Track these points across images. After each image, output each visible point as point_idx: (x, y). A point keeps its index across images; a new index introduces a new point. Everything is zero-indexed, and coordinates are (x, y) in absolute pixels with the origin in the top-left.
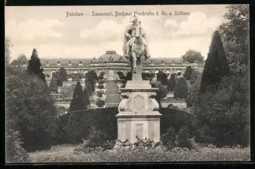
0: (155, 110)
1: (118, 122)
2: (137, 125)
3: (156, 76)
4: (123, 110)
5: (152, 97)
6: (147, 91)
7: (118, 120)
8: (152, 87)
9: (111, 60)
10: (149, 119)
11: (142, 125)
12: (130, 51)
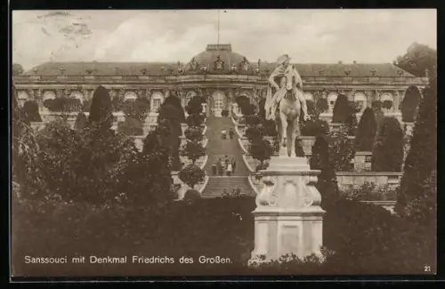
0: (315, 204)
1: (256, 222)
2: (286, 227)
3: (331, 108)
4: (264, 203)
5: (311, 184)
6: (303, 174)
7: (256, 218)
8: (311, 168)
9: (219, 67)
10: (306, 218)
11: (294, 227)
12: (278, 110)
